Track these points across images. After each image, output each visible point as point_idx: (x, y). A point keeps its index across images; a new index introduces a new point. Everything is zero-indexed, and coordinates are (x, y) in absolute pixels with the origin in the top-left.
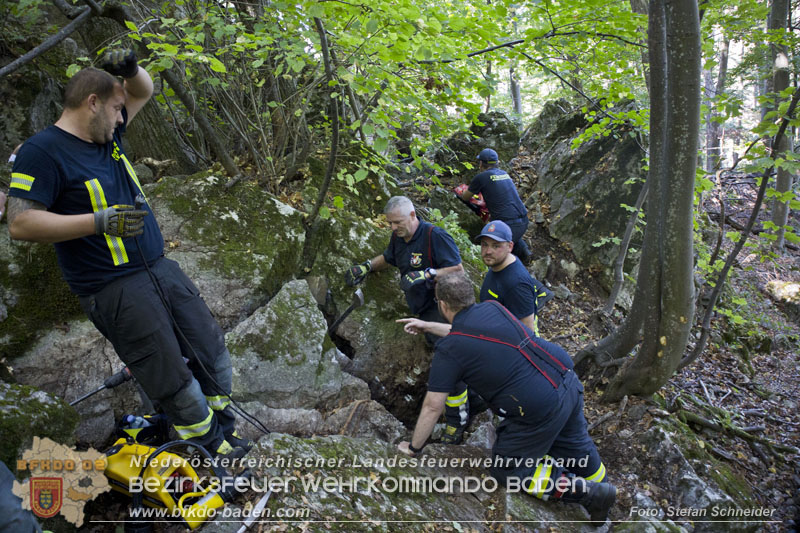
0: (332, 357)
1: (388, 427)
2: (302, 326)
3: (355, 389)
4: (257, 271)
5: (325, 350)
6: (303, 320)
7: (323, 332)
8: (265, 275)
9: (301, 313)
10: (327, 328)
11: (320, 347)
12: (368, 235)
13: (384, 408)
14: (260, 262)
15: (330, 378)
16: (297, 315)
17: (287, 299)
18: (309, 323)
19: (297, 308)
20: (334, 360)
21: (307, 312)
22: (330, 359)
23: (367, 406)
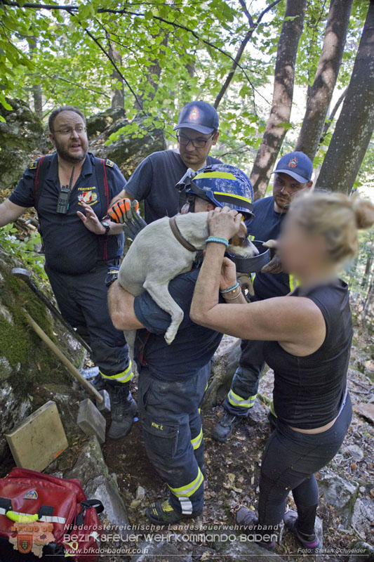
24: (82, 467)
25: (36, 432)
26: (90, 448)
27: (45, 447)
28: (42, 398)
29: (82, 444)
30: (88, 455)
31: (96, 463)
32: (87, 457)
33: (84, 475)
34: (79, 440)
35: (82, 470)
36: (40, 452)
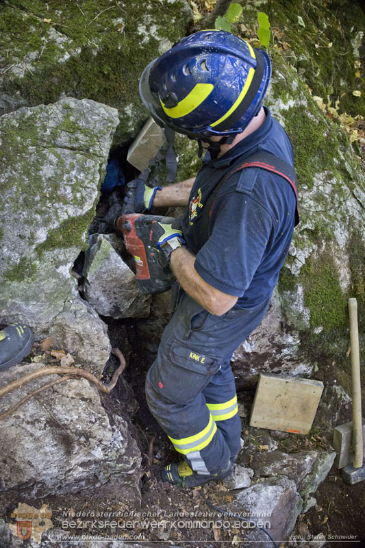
0: (65, 263)
1: (88, 436)
2: (38, 179)
3: (80, 339)
4: (33, 55)
5: (50, 243)
6: (47, 171)
7: (72, 211)
8: (41, 67)
9: (52, 157)
10: (88, 206)
11: (42, 235)
12: (291, 103)
13: (98, 400)
14: (52, 44)
15: (35, 297)
16: (43, 157)
17: (51, 124)
18: (55, 183)
19: (55, 146)
20: (65, 270)
21: (68, 161)
22: (58, 264)
23: (64, 384)
24: (291, 459)
25: (286, 394)
26: (315, 456)
27: (285, 414)
28: (325, 377)
29: (318, 446)
30: (308, 459)
31: (308, 471)
32: (305, 458)
33: (285, 466)
34: (320, 441)
35: (289, 461)
36: (278, 413)
